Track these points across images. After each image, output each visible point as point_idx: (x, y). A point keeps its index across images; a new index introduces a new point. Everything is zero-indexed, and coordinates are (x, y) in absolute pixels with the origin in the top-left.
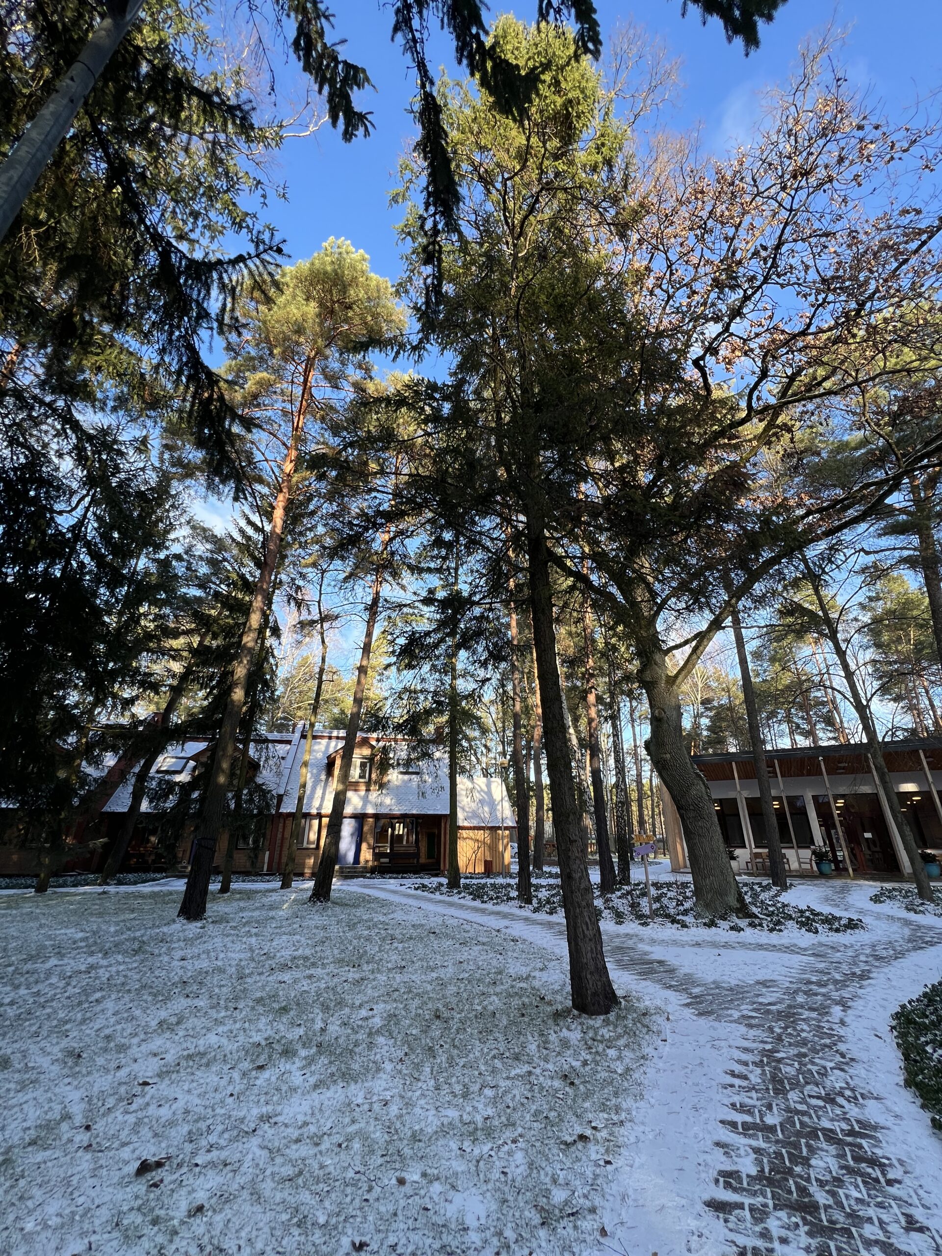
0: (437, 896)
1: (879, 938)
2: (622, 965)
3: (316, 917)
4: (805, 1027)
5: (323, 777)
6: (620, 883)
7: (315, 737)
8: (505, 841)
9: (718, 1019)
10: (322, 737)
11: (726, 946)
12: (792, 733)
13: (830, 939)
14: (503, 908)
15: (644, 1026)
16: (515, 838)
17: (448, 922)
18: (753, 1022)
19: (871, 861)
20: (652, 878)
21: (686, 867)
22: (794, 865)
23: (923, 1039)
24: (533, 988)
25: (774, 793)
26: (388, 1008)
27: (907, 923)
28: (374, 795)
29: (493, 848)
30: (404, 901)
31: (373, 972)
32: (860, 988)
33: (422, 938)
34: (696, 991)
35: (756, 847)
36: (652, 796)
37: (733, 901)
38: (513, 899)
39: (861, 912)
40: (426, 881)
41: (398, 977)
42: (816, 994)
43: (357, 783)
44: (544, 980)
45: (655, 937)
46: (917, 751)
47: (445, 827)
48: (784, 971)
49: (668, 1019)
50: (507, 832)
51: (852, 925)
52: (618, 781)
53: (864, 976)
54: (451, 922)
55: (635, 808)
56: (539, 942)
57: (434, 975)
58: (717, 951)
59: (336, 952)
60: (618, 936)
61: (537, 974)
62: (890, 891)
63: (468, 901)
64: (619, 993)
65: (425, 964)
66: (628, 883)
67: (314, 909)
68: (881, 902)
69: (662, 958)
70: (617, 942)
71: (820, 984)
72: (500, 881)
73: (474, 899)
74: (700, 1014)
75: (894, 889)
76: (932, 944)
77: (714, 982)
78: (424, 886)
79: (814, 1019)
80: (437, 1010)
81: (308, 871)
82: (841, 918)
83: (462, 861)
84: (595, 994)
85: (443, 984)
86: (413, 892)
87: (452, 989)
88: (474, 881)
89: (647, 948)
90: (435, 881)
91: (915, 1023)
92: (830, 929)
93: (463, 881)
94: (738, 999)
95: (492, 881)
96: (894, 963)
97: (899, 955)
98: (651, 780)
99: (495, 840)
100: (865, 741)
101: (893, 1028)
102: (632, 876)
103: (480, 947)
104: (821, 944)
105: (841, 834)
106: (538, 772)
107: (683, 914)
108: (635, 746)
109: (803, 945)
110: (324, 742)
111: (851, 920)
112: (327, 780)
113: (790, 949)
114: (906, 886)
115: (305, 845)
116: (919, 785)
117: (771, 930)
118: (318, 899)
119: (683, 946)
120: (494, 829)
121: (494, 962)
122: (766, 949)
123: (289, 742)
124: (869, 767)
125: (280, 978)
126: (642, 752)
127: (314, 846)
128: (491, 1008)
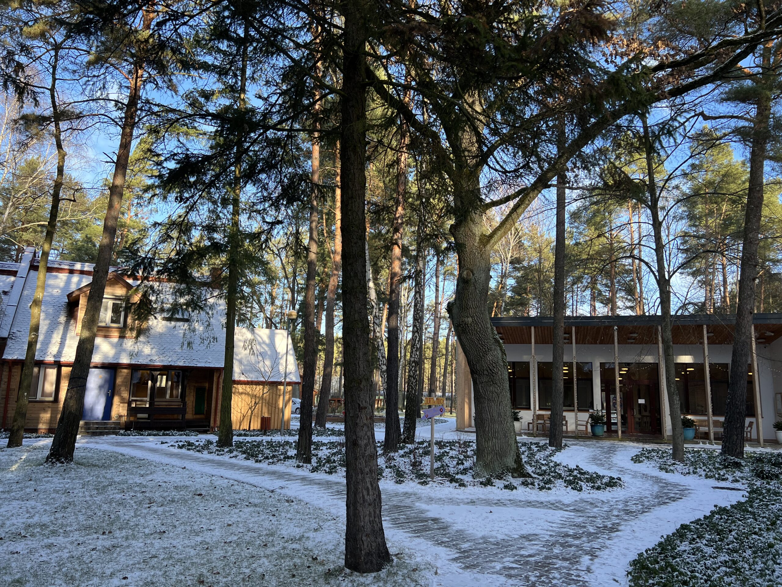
0: (205, 455)
1: (632, 495)
2: (397, 524)
3: (55, 480)
4: (557, 575)
5: (62, 319)
6: (404, 442)
7: (50, 270)
8: (287, 397)
9: (482, 572)
10: (59, 270)
11: (499, 503)
12: (593, 298)
13: (591, 496)
14: (279, 467)
15: (413, 580)
16: (298, 393)
17: (216, 484)
18: (512, 572)
19: (639, 424)
20: (438, 436)
21: (470, 426)
22: (571, 427)
23: (651, 581)
24: (306, 549)
25: (566, 359)
26: (145, 575)
27: (657, 480)
28: (129, 344)
29: (272, 404)
30: (166, 460)
31: (127, 538)
32: (609, 539)
33: (186, 501)
34: (465, 546)
35: (540, 409)
36: (446, 355)
37: (510, 462)
38: (291, 457)
39: (622, 471)
40: (192, 439)
41: (157, 544)
42: (570, 546)
43: (107, 328)
44: (317, 540)
45: (433, 495)
46: (702, 326)
47: (219, 382)
48: (546, 526)
49: (436, 573)
50: (289, 388)
51: (612, 483)
52: (413, 339)
53: (614, 529)
54: (219, 482)
55: (427, 366)
56: (315, 503)
57: (199, 539)
58: (489, 508)
59: (81, 518)
60: (397, 495)
61: (311, 534)
62: (649, 452)
63: (241, 460)
64: (392, 550)
65: (189, 528)
66: (412, 442)
67: (53, 471)
68: (640, 462)
69: (437, 516)
70: (395, 501)
71: (576, 537)
72: (278, 438)
73: (247, 459)
74: (467, 567)
75: (653, 450)
76: (674, 499)
77: (483, 538)
78: (190, 444)
79: (565, 568)
80: (201, 575)
81: (43, 427)
82: (603, 477)
83: (235, 416)
84: (369, 554)
85: (208, 548)
86: (176, 450)
87: (218, 553)
88: (249, 439)
89: (424, 506)
90: (203, 438)
91: (648, 568)
92: (593, 487)
93: (235, 438)
94: (502, 553)
95: (269, 438)
96: (640, 516)
97: (646, 510)
98: (448, 339)
99: (275, 396)
100: (659, 313)
101: (629, 573)
102: (417, 433)
103: (252, 509)
104: (583, 501)
105: (618, 399)
106: (330, 325)
107: (462, 474)
108: (437, 303)
109: (566, 502)
110: (63, 276)
111: (612, 478)
112: (67, 323)
113: (555, 506)
114: (663, 447)
115: (39, 397)
116: (695, 358)
117: (541, 489)
118: (58, 460)
119: (458, 504)
120: (274, 384)
121: (266, 524)
122: (534, 506)
123: (14, 273)
124: (657, 338)
125: (11, 548)
126: (443, 312)
127: (51, 399)
128: (260, 570)
